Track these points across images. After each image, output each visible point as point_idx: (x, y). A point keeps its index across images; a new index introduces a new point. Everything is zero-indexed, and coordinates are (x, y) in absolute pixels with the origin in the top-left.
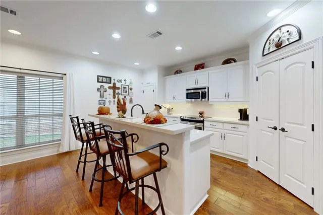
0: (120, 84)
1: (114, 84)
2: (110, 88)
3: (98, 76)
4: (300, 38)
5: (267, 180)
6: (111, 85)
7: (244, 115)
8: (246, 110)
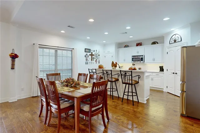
0: (94, 52)
1: (92, 53)
2: (90, 55)
3: (85, 49)
4: (181, 41)
5: (170, 94)
6: (91, 53)
7: (162, 69)
8: (162, 67)
